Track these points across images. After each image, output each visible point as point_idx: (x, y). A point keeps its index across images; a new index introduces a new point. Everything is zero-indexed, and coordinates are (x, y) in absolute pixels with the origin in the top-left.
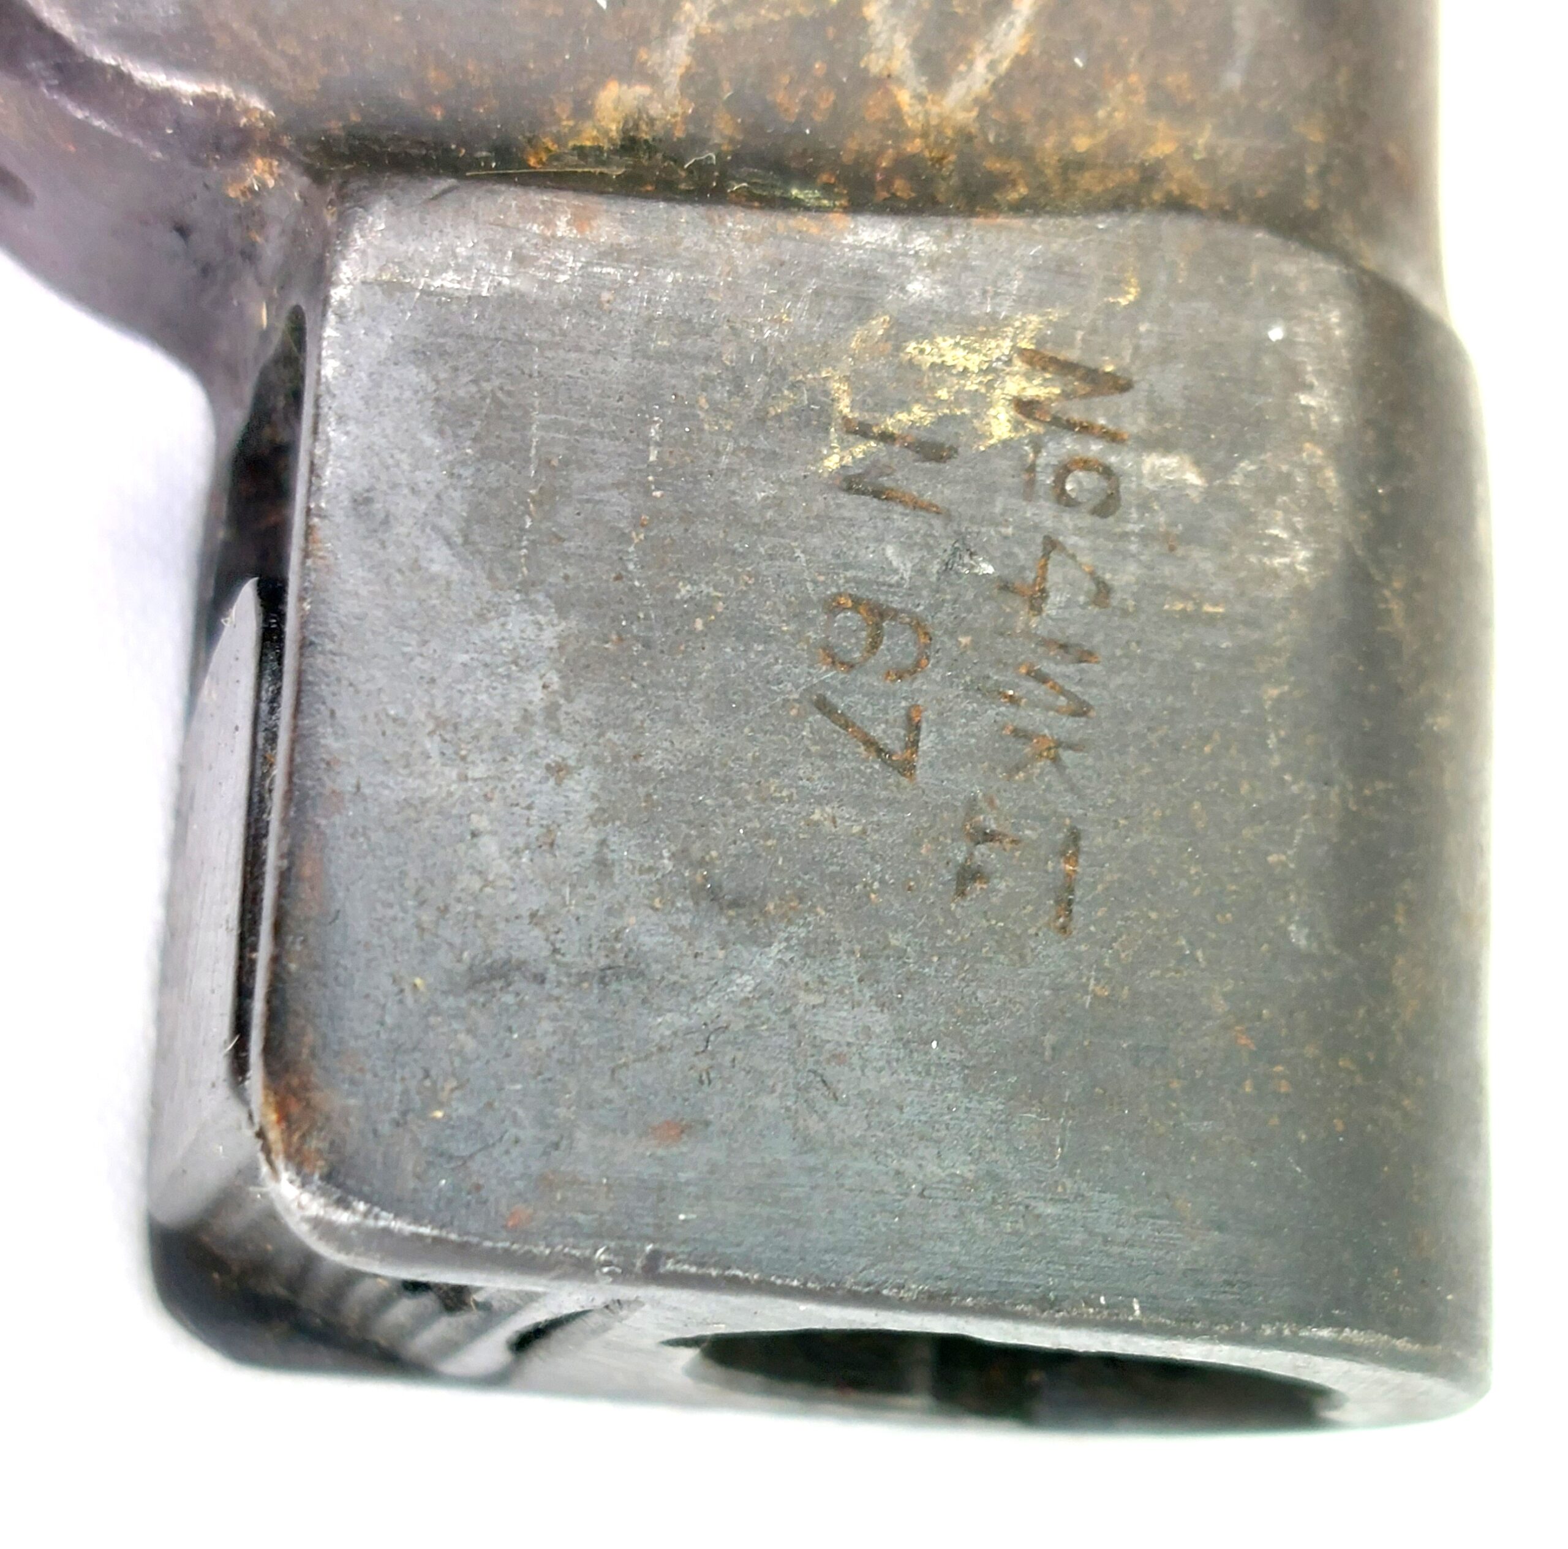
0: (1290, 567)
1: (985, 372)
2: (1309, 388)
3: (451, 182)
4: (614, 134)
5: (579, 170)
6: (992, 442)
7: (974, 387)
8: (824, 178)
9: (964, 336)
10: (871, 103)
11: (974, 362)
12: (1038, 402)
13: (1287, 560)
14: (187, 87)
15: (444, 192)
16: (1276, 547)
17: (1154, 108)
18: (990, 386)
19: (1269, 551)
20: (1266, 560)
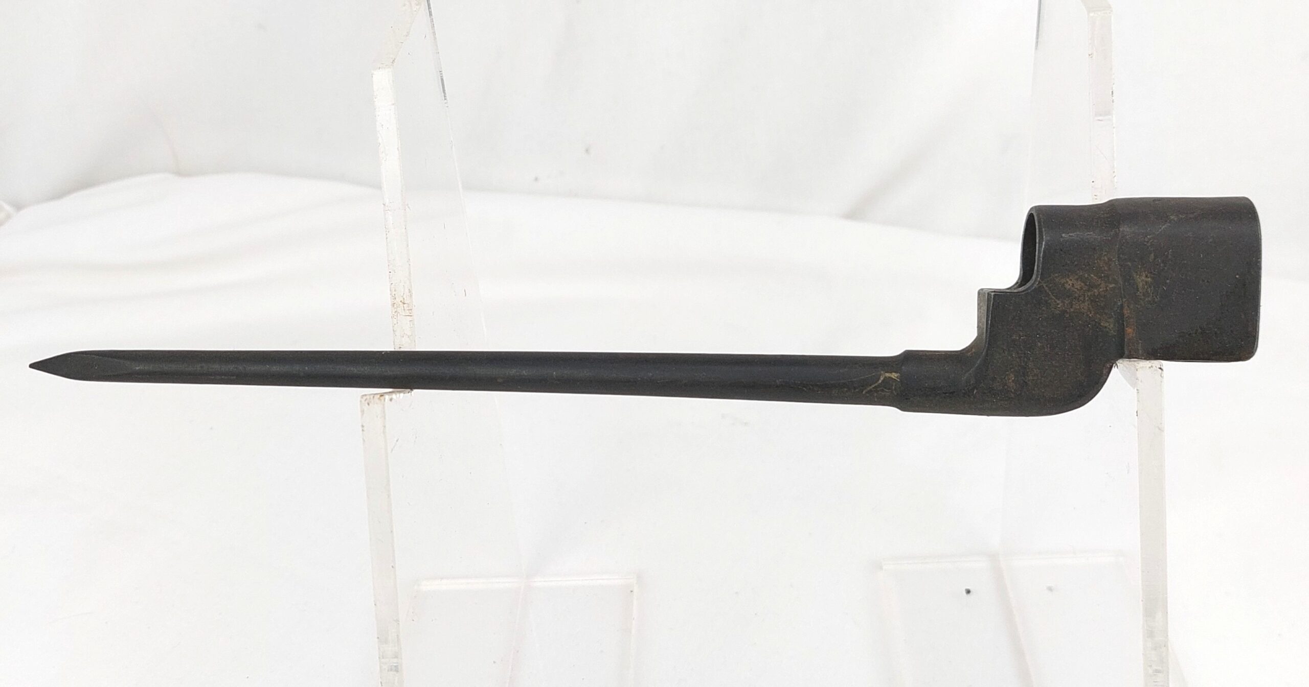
11: (1141, 283)
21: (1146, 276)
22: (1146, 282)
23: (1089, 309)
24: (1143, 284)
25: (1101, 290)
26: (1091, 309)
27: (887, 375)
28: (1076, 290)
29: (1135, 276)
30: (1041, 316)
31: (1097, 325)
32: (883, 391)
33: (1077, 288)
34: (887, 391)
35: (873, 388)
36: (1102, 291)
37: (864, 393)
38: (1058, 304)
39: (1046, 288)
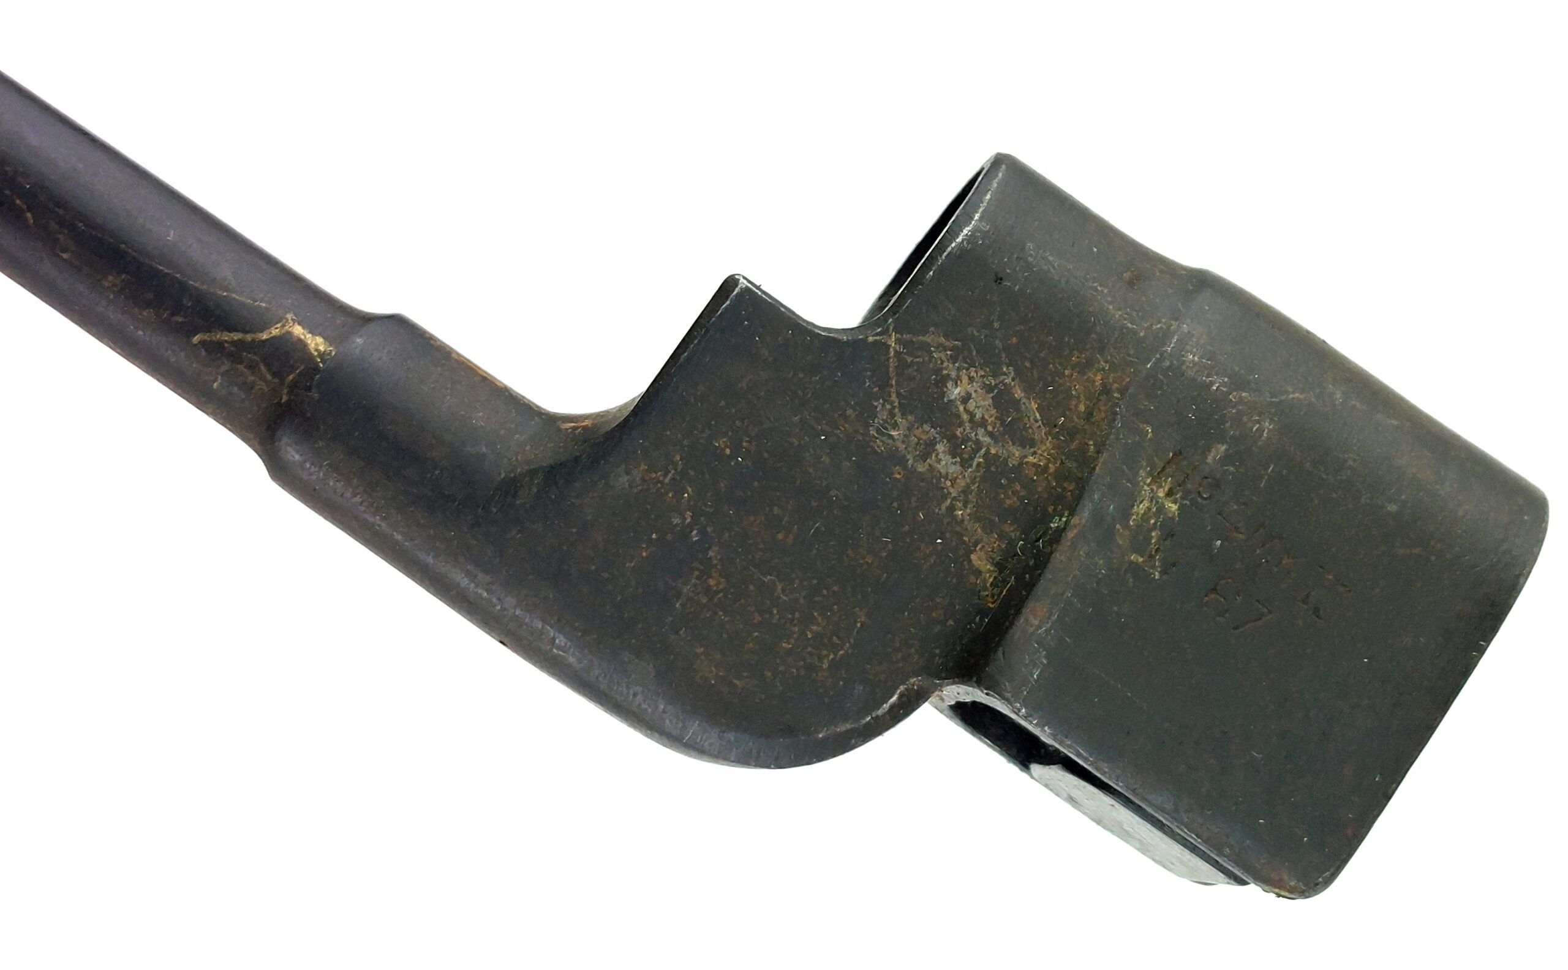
0: (1270, 430)
1: (1152, 501)
2: (1212, 383)
3: (1001, 649)
4: (992, 569)
5: (1004, 593)
6: (1176, 514)
7: (1155, 509)
8: (1050, 509)
9: (1136, 501)
10: (1027, 472)
11: (1146, 504)
12: (1170, 488)
13: (1266, 431)
14: (894, 698)
15: (1004, 654)
16: (1260, 431)
17: (1082, 373)
18: (1157, 502)
19: (1261, 436)
20: (1263, 438)
21: (1170, 494)
22: (1161, 509)
23: (966, 491)
24: (1149, 509)
25: (1031, 459)
26: (972, 497)
27: (298, 330)
28: (965, 417)
29: (1142, 473)
30: (828, 429)
31: (961, 552)
32: (253, 367)
33: (972, 415)
34: (269, 377)
35: (233, 343)
36: (1034, 465)
37: (196, 339)
38: (895, 426)
39: (893, 363)
